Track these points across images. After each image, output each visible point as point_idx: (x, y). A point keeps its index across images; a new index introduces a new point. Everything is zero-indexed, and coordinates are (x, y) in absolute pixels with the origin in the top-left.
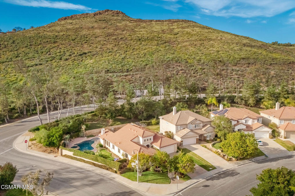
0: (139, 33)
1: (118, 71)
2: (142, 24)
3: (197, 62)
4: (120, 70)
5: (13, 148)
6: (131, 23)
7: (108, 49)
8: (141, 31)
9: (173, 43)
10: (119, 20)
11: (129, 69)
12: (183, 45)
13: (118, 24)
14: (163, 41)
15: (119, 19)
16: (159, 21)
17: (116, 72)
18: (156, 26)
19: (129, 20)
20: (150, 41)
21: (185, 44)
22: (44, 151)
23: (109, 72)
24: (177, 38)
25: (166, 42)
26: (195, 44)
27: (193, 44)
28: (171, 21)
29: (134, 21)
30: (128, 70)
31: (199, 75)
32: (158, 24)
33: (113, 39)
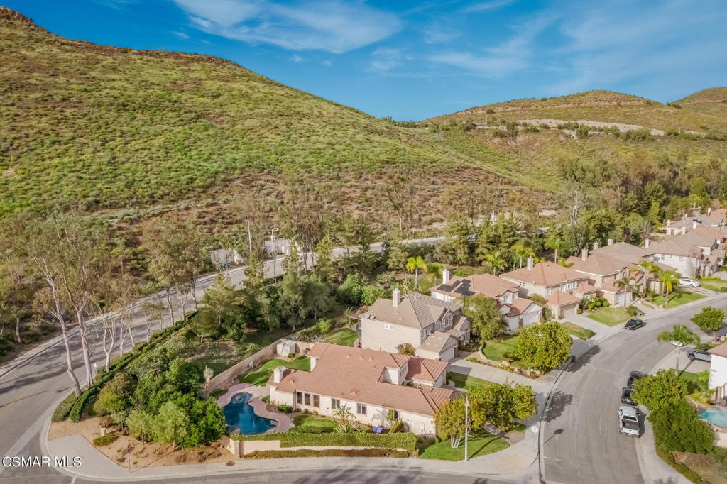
0: (109, 85)
1: (127, 201)
2: (100, 57)
3: (306, 171)
4: (132, 198)
5: (74, 479)
6: (66, 51)
7: (40, 132)
8: (114, 80)
9: (218, 120)
10: (21, 40)
11: (155, 195)
12: (246, 125)
13: (23, 52)
14: (190, 112)
15: (20, 37)
16: (148, 53)
17: (122, 203)
18: (146, 66)
19: (54, 42)
20: (156, 111)
21: (249, 123)
22: (183, 460)
23: (101, 205)
24: (222, 106)
25: (199, 117)
26: (274, 125)
27: (270, 124)
28: (181, 58)
29: (72, 45)
30: (151, 196)
31: (328, 203)
32: (148, 61)
33: (36, 100)
